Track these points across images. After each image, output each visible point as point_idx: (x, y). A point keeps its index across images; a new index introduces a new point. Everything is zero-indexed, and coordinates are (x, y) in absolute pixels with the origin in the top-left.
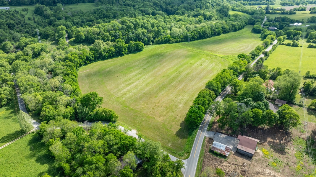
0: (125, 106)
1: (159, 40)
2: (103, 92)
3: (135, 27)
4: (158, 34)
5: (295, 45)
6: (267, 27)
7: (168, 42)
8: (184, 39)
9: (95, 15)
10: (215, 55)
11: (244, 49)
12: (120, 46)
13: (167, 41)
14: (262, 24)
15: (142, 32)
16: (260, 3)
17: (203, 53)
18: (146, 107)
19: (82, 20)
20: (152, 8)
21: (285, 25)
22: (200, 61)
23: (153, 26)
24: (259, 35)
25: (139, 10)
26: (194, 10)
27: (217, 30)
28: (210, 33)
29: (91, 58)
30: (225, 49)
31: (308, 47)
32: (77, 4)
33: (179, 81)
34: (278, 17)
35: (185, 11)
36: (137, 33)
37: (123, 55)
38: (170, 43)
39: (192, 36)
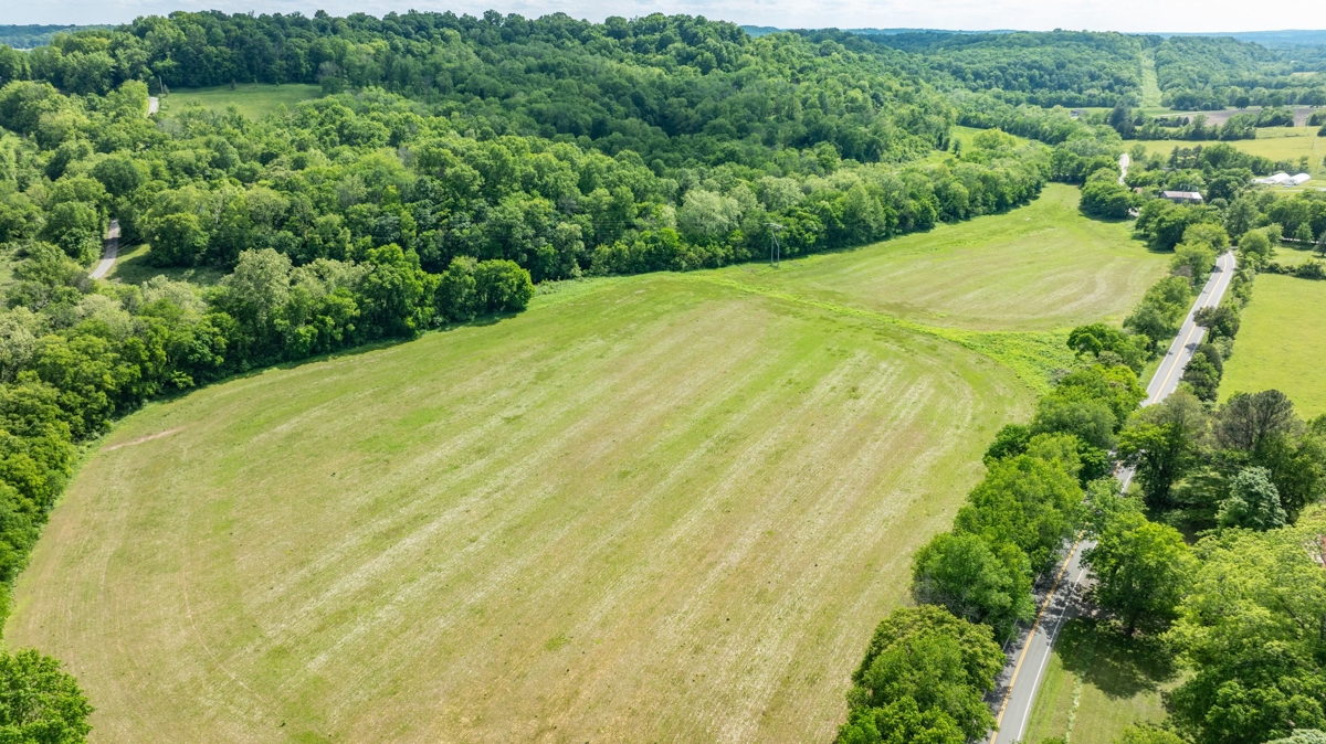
1: (617, 255)
3: (490, 183)
4: (611, 222)
6: (1154, 192)
7: (667, 262)
8: (749, 246)
10: (924, 334)
11: (1076, 299)
13: (659, 259)
14: (1122, 180)
15: (527, 213)
16: (1076, 98)
17: (858, 322)
19: (217, 154)
21: (1237, 181)
22: (846, 366)
23: (586, 185)
24: (1126, 227)
27: (913, 205)
28: (882, 217)
29: (204, 355)
30: (970, 296)
34: (1186, 149)
36: (501, 216)
37: (407, 335)
38: (676, 268)
39: (791, 232)
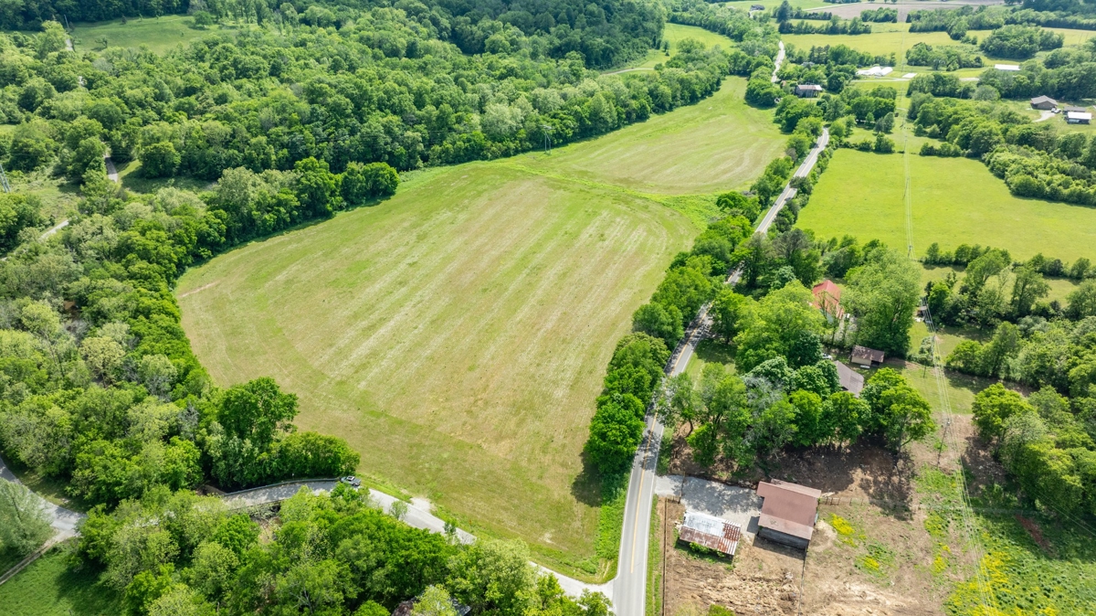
0: (372, 413)
1: (446, 151)
2: (286, 367)
3: (358, 106)
4: (440, 128)
6: (792, 85)
7: (479, 154)
8: (530, 140)
9: (201, 64)
10: (641, 198)
11: (730, 171)
12: (316, 183)
13: (473, 153)
14: (774, 73)
15: (384, 126)
17: (602, 192)
18: (444, 408)
19: (157, 91)
20: (403, 29)
21: (845, 76)
22: (597, 221)
23: (420, 103)
24: (771, 113)
25: (361, 40)
26: (549, 33)
27: (634, 103)
28: (615, 114)
29: (215, 237)
30: (669, 171)
31: (920, 154)
32: (124, 22)
33: (541, 303)
34: (820, 46)
35: (519, 35)
36: (369, 130)
37: (327, 215)
38: (484, 158)
39: (556, 129)
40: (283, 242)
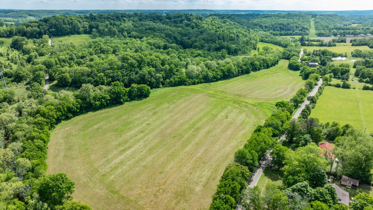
0: (112, 191)
1: (171, 82)
3: (140, 64)
4: (169, 73)
5: (346, 87)
6: (306, 63)
7: (183, 83)
8: (204, 79)
9: (89, 49)
10: (245, 102)
11: (282, 93)
12: (118, 91)
13: (181, 83)
14: (299, 59)
15: (149, 72)
16: (292, 33)
17: (229, 99)
18: (144, 192)
19: (70, 57)
20: (163, 40)
21: (327, 60)
22: (225, 111)
23: (163, 64)
24: (298, 73)
25: (147, 43)
26: (215, 43)
27: (244, 67)
28: (237, 71)
29: (74, 109)
30: (257, 92)
31: (362, 89)
32: (70, 36)
33: (197, 144)
34: (317, 50)
35: (204, 43)
36: (142, 73)
37: (121, 103)
38: (185, 85)
39: (214, 75)
40: (102, 113)
